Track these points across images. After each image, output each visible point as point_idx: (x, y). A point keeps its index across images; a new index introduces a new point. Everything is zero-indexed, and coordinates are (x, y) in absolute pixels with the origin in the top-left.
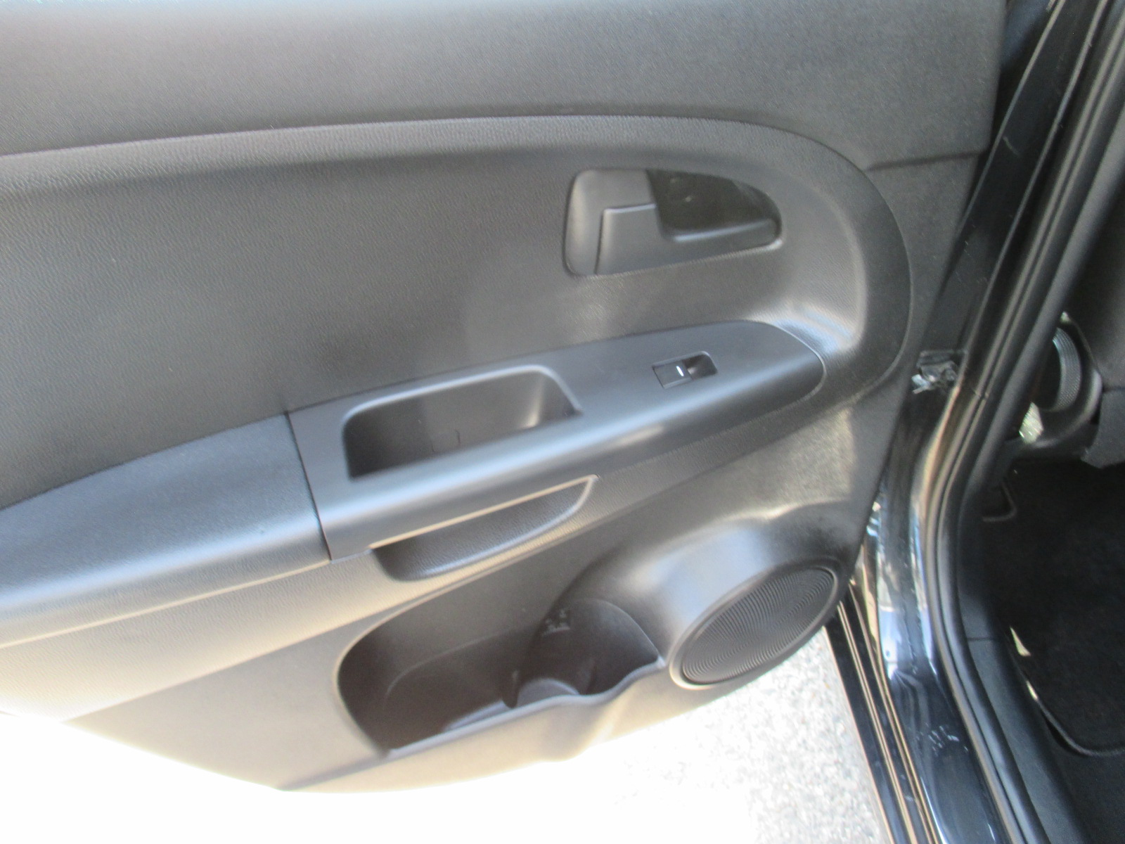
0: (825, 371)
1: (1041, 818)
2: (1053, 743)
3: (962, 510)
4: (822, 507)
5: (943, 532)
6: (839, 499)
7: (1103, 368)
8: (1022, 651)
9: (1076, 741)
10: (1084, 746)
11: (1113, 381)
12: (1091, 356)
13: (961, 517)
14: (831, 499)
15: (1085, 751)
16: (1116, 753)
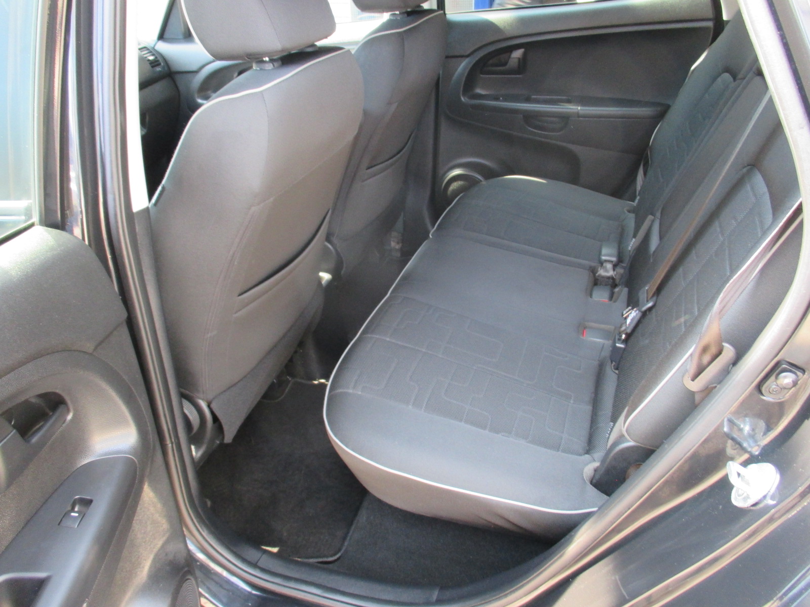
0: (136, 460)
1: (355, 593)
2: (325, 566)
3: (200, 510)
4: (163, 546)
5: (201, 527)
6: (167, 535)
7: (201, 395)
8: (275, 550)
9: (331, 556)
10: (335, 555)
11: (210, 397)
12: (191, 394)
13: (202, 513)
14: (164, 538)
15: (337, 556)
16: (346, 544)
